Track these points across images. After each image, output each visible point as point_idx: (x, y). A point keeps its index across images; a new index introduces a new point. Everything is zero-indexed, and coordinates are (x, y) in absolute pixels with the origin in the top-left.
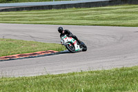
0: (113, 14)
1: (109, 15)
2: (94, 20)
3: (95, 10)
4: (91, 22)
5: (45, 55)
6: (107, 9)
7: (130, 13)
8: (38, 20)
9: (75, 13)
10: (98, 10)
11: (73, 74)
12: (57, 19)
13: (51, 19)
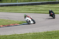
0: (43, 9)
1: (41, 9)
2: (35, 11)
3: (35, 6)
4: (33, 12)
5: (14, 26)
6: (40, 6)
7: (50, 8)
8: (11, 11)
9: (27, 8)
10: (36, 7)
11: (26, 34)
12: (19, 10)
13: (16, 10)
